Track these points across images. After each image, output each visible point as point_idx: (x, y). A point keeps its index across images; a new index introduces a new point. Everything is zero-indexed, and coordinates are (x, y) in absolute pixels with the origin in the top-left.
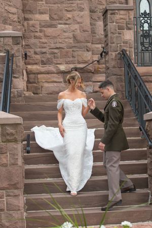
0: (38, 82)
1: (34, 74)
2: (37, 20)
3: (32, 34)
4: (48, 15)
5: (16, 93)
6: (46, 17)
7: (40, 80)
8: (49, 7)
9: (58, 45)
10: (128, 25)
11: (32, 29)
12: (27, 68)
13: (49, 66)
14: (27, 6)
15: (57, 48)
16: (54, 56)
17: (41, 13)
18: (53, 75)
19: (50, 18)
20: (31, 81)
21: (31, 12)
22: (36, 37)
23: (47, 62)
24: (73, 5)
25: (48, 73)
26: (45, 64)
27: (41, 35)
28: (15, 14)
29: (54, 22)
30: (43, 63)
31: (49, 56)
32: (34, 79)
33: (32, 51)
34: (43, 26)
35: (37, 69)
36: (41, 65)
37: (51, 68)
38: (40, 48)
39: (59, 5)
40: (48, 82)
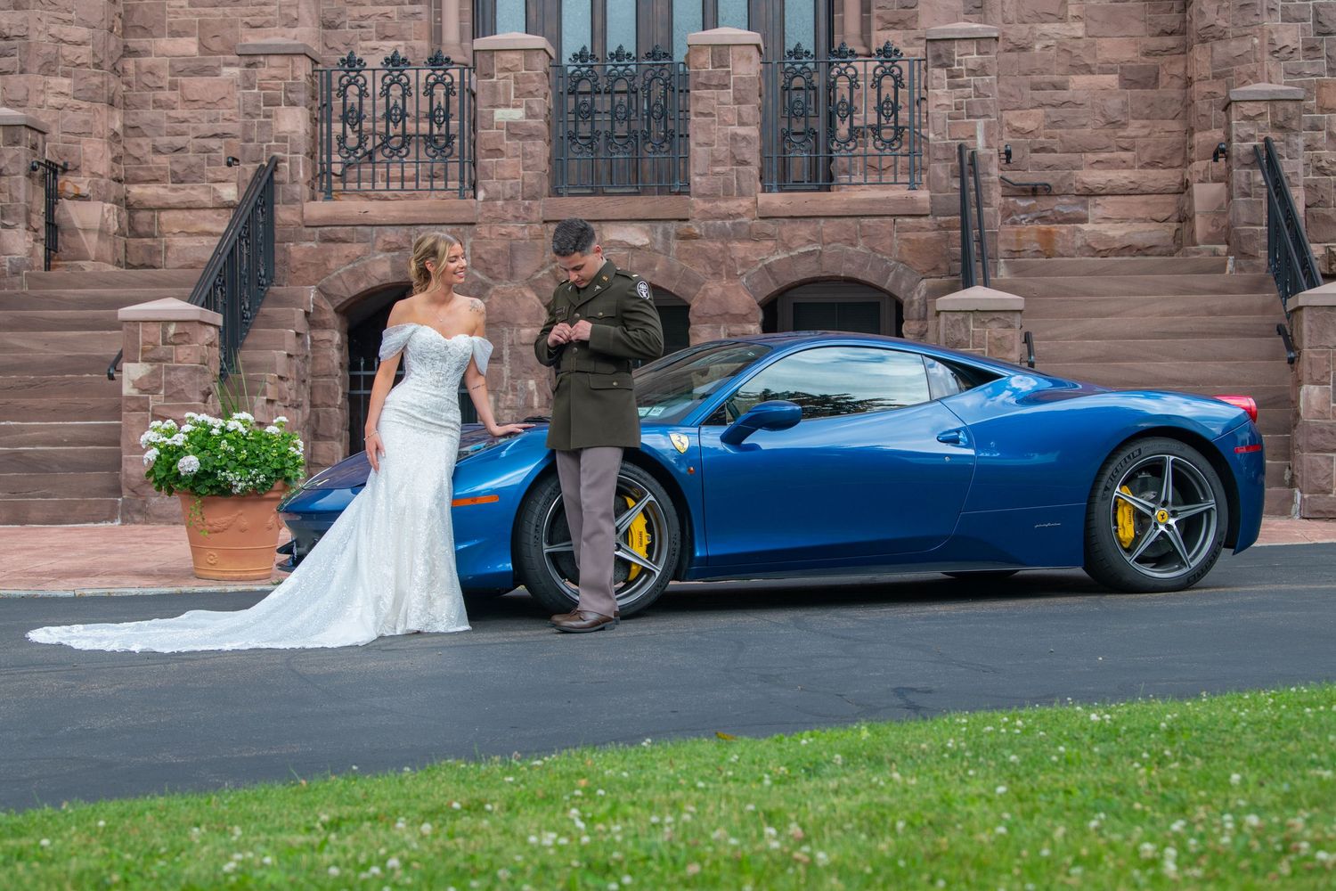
0: (161, 234)
1: (151, 209)
2: (164, 55)
3: (149, 95)
4: (195, 40)
5: (8, 264)
6: (189, 46)
7: (164, 228)
8: (199, 15)
9: (220, 127)
10: (289, 95)
11: (148, 79)
12: (129, 192)
13: (192, 188)
14: (136, 15)
15: (215, 136)
16: (208, 158)
17: (175, 34)
18: (202, 213)
19: (199, 49)
20: (141, 229)
21: (146, 31)
22: (158, 104)
23: (186, 176)
24: (267, 9)
25: (189, 208)
26: (182, 182)
27: (174, 98)
28: (84, 43)
29: (211, 61)
30: (178, 179)
31: (191, 158)
32: (151, 224)
33: (146, 143)
34: (180, 72)
35: (158, 197)
36: (170, 185)
37: (197, 193)
38: (168, 134)
39: (227, 10)
40: (190, 234)
